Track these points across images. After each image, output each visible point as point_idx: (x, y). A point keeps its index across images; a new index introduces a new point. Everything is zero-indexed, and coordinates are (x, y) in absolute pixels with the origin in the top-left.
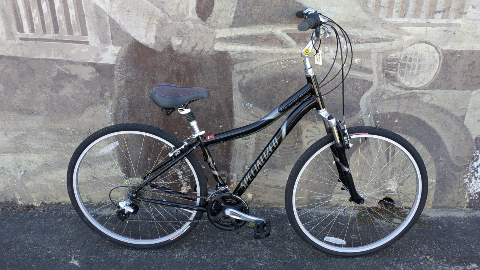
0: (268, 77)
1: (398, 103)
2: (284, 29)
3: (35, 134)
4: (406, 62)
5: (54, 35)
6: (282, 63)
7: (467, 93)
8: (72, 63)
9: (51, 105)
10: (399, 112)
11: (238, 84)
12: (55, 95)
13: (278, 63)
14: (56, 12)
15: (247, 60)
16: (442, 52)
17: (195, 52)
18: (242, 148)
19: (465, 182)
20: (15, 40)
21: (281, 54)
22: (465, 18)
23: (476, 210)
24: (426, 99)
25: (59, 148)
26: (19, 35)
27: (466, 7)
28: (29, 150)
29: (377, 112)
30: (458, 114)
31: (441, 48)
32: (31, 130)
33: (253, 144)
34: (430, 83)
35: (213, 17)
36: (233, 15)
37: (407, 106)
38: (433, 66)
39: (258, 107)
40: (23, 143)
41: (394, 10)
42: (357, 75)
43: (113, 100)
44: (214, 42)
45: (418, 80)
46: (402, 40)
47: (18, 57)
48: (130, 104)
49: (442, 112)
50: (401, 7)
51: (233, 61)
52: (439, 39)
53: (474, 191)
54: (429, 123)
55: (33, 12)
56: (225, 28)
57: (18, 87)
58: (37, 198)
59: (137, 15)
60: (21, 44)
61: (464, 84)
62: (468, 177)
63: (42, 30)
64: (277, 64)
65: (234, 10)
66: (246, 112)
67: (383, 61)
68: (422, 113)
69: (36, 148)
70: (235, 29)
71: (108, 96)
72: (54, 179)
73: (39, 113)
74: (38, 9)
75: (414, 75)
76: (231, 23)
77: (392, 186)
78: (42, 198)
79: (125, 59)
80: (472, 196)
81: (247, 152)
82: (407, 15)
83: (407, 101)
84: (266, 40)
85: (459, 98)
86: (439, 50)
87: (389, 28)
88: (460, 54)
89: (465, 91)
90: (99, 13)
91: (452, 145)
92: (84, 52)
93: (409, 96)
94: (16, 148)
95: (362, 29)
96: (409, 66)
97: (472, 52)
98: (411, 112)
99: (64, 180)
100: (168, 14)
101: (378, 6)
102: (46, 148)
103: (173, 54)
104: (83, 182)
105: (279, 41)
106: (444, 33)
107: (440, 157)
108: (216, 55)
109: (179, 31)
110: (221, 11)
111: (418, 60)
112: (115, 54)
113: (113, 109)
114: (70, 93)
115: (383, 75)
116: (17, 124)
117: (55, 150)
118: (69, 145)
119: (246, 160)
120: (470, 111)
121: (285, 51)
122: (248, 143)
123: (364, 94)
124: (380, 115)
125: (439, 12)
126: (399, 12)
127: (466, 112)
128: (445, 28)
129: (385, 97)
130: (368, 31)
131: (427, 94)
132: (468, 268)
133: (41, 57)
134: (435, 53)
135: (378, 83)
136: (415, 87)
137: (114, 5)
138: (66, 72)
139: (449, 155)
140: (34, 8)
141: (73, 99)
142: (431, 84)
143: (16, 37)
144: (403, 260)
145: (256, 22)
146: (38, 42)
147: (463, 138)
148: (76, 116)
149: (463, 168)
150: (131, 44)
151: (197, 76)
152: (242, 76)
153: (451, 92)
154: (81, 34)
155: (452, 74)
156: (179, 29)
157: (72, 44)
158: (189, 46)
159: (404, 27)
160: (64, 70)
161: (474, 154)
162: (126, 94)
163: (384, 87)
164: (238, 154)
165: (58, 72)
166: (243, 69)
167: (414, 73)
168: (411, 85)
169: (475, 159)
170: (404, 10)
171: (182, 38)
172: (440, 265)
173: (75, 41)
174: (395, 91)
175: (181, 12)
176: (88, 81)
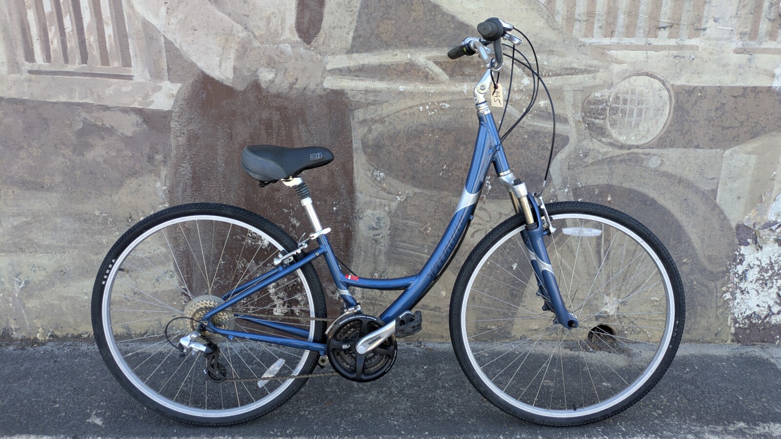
0: (406, 130)
1: (610, 169)
2: (429, 55)
3: (44, 221)
4: (619, 106)
5: (81, 66)
6: (427, 107)
7: (717, 153)
8: (106, 108)
9: (72, 175)
10: (613, 184)
11: (362, 141)
12: (79, 159)
13: (421, 108)
14: (85, 31)
15: (374, 103)
16: (673, 90)
17: (294, 91)
18: (369, 244)
19: (725, 299)
20: (22, 74)
21: (427, 94)
22: (705, 37)
23: (747, 345)
24: (654, 163)
25: (81, 245)
26: (28, 66)
27: (704, 20)
28: (34, 247)
29: (579, 184)
30: (705, 187)
31: (671, 82)
32: (39, 216)
33: (386, 237)
34: (658, 138)
35: (321, 37)
36: (352, 34)
37: (625, 175)
38: (661, 111)
39: (393, 177)
40: (25, 237)
41: (596, 26)
42: (544, 125)
43: (168, 167)
44: (324, 75)
45: (638, 133)
46: (610, 71)
47: (24, 100)
48: (194, 173)
49: (679, 184)
50: (606, 20)
51: (353, 105)
52: (666, 69)
53: (741, 314)
54: (661, 201)
55: (51, 30)
56: (340, 54)
57: (23, 147)
58: (44, 327)
59: (207, 35)
60: (30, 80)
61: (712, 140)
62: (730, 290)
63: (62, 58)
64: (419, 110)
65: (353, 26)
66: (374, 184)
67: (583, 103)
68: (649, 185)
69: (46, 245)
70: (355, 55)
71: (160, 160)
72: (73, 295)
73: (53, 188)
74: (57, 27)
75: (633, 126)
76: (349, 47)
77: (610, 307)
78: (52, 327)
79: (188, 103)
80: (738, 322)
81: (377, 250)
82: (616, 33)
83: (624, 166)
84: (402, 73)
85: (705, 161)
86: (669, 86)
87: (589, 53)
88: (701, 91)
89: (714, 151)
90: (149, 33)
91: (699, 237)
92: (125, 92)
93: (627, 158)
94: (15, 244)
95: (549, 54)
96: (623, 112)
97: (720, 90)
98: (632, 184)
99: (88, 296)
100: (253, 32)
101: (570, 19)
102: (61, 244)
103: (262, 95)
104: (117, 299)
105: (422, 73)
106: (674, 59)
107: (682, 256)
108: (327, 95)
109: (270, 58)
110: (334, 28)
111: (636, 101)
112: (173, 94)
113: (168, 181)
114: (103, 156)
115: (583, 126)
116: (17, 206)
117: (75, 248)
118: (98, 239)
119: (375, 263)
120: (724, 182)
121: (432, 89)
122: (379, 235)
123: (557, 156)
124: (583, 189)
125: (664, 28)
126: (604, 28)
127: (718, 184)
128: (675, 53)
129: (589, 160)
130: (557, 58)
131: (655, 155)
132: (731, 428)
133: (59, 100)
134: (662, 91)
135: (578, 138)
136: (635, 144)
137: (173, 21)
138: (97, 123)
139: (696, 254)
140: (51, 25)
141: (106, 166)
142: (660, 139)
143: (23, 68)
144: (626, 417)
145: (387, 45)
146: (56, 76)
147: (717, 227)
148: (109, 192)
149: (721, 274)
150: (197, 78)
151: (298, 128)
152: (366, 128)
153: (691, 152)
154: (121, 64)
155: (691, 124)
156: (270, 56)
157: (107, 79)
158: (286, 82)
159: (613, 51)
160: (93, 120)
161: (736, 253)
162: (188, 157)
163: (587, 144)
164: (362, 253)
165: (84, 122)
166: (368, 117)
167: (632, 122)
168: (629, 141)
169: (738, 261)
170: (610, 24)
171: (274, 70)
172: (686, 423)
173: (112, 75)
174: (605, 150)
175: (272, 30)
176: (131, 137)
